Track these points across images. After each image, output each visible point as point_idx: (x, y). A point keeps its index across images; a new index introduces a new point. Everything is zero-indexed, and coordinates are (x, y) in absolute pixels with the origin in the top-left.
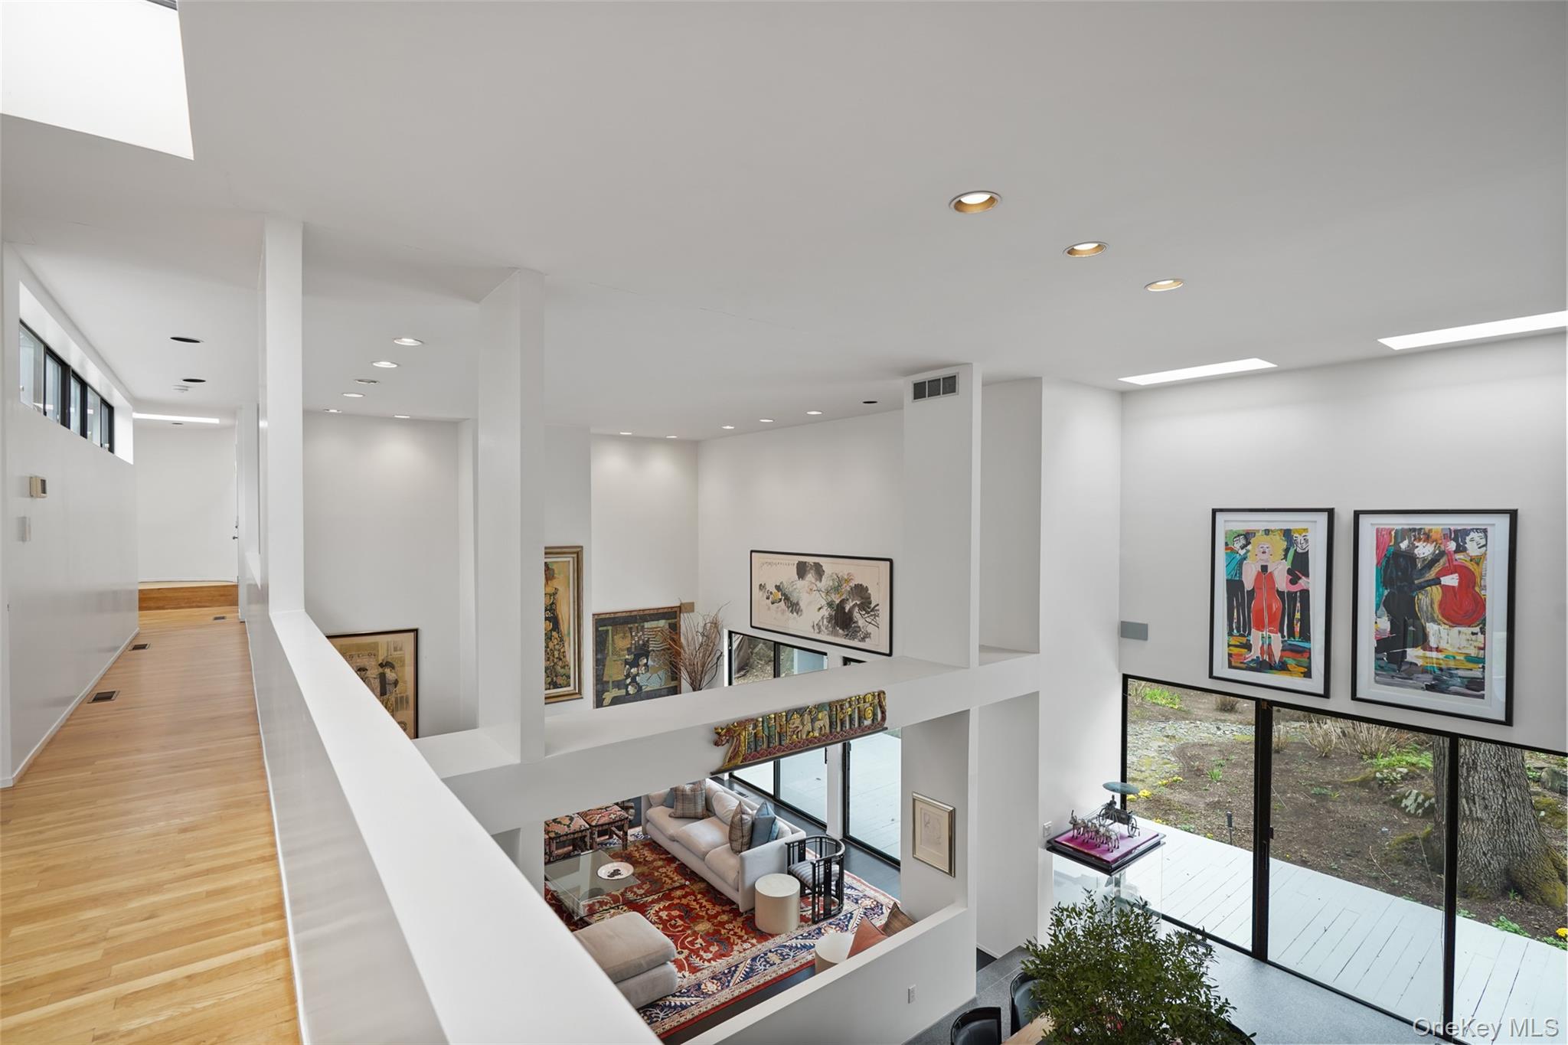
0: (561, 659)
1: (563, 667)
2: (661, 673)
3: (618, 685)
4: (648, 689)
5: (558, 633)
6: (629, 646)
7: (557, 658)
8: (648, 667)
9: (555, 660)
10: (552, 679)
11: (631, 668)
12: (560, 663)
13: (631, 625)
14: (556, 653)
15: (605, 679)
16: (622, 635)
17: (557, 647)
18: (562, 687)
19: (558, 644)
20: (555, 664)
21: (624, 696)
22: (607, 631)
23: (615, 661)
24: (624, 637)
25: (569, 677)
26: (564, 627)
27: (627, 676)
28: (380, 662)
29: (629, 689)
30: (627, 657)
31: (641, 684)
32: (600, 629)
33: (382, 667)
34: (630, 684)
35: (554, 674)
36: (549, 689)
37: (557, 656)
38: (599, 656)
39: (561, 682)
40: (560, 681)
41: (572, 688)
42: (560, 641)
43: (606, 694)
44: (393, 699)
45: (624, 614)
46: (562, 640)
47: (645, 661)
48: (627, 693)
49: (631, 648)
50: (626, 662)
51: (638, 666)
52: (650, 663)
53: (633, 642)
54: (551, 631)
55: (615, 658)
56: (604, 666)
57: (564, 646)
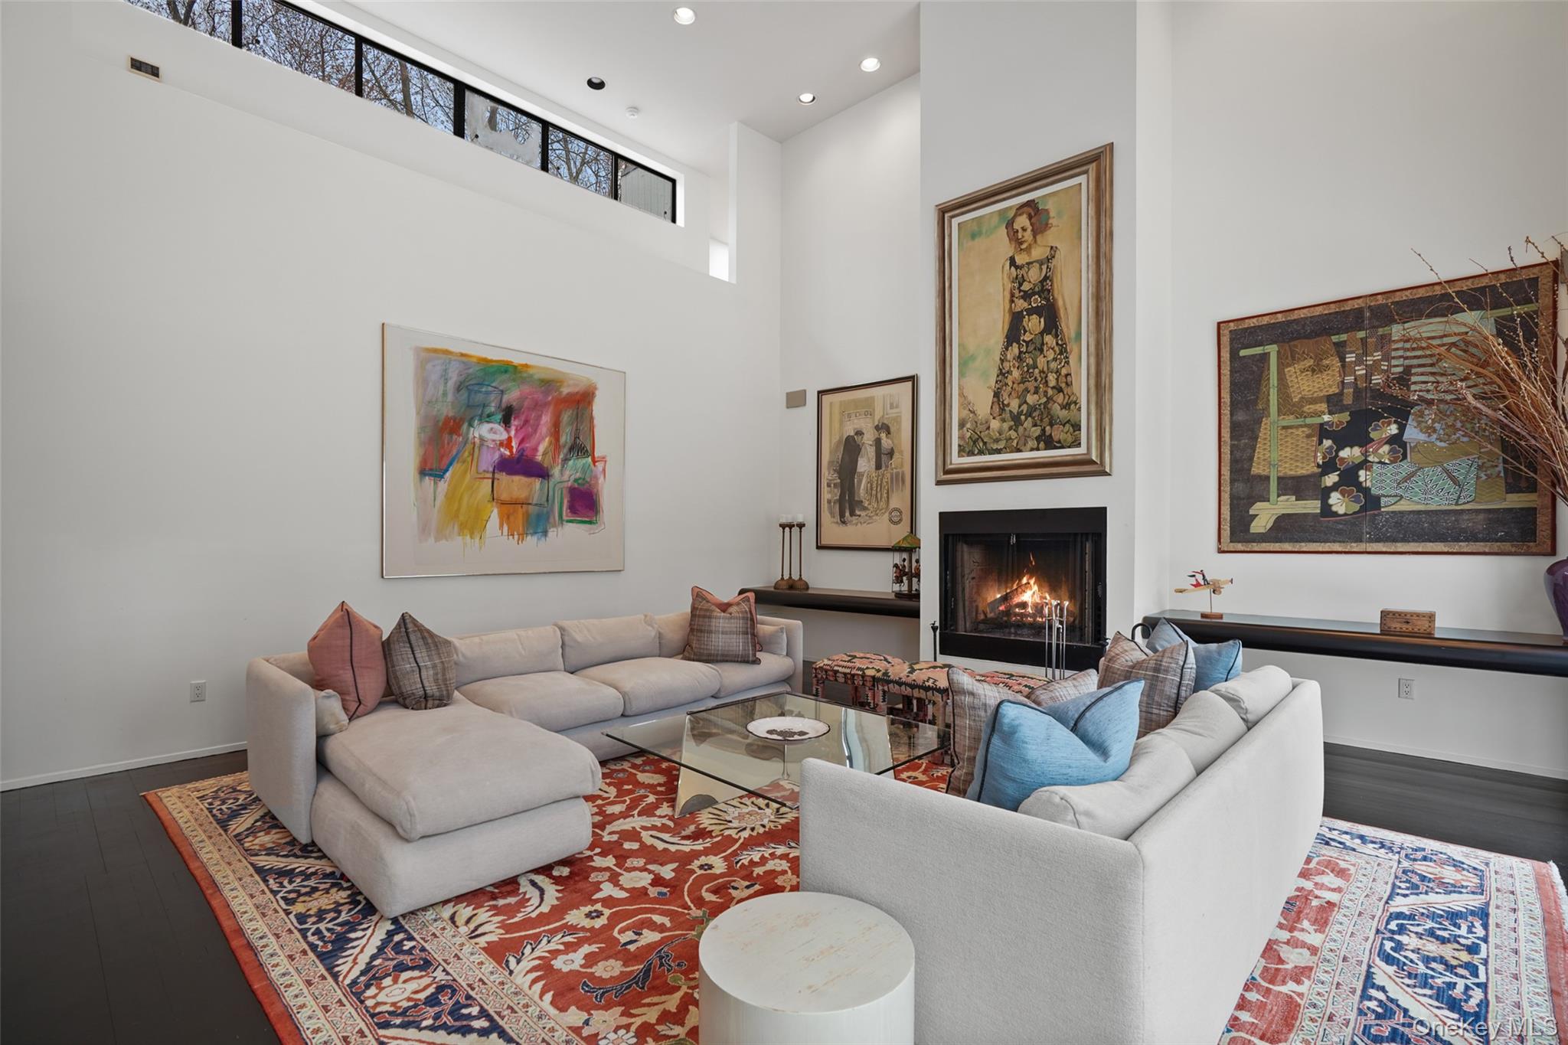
0: (1060, 390)
1: (1066, 406)
2: (1461, 467)
3: (1294, 486)
4: (1404, 506)
5: (1056, 336)
6: (1335, 390)
7: (1053, 388)
8: (1403, 445)
9: (1050, 392)
10: (1044, 430)
11: (1341, 448)
12: (1060, 398)
13: (1344, 337)
14: (1052, 378)
15: (1255, 471)
16: (1310, 362)
17: (1053, 365)
18: (1062, 447)
19: (1055, 359)
20: (1050, 399)
21: (1314, 515)
22: (1265, 357)
23: (1284, 428)
24: (1317, 369)
25: (1077, 427)
26: (1067, 325)
27: (1328, 467)
28: (876, 423)
29: (1331, 501)
30: (1326, 418)
31: (1374, 491)
32: (1243, 353)
33: (878, 431)
34: (1335, 487)
35: (1046, 420)
36: (1038, 449)
37: (1052, 383)
38: (1241, 417)
39: (1063, 436)
40: (1058, 433)
41: (1082, 450)
42: (1061, 353)
43: (1259, 505)
44: (889, 475)
45: (1318, 311)
46: (1063, 350)
47: (1393, 429)
48: (1327, 510)
49: (1341, 394)
50: (1323, 432)
51: (1364, 441)
52: (1412, 434)
53: (1349, 379)
54: (1042, 333)
55: (1290, 420)
56: (1255, 438)
57: (1067, 363)
